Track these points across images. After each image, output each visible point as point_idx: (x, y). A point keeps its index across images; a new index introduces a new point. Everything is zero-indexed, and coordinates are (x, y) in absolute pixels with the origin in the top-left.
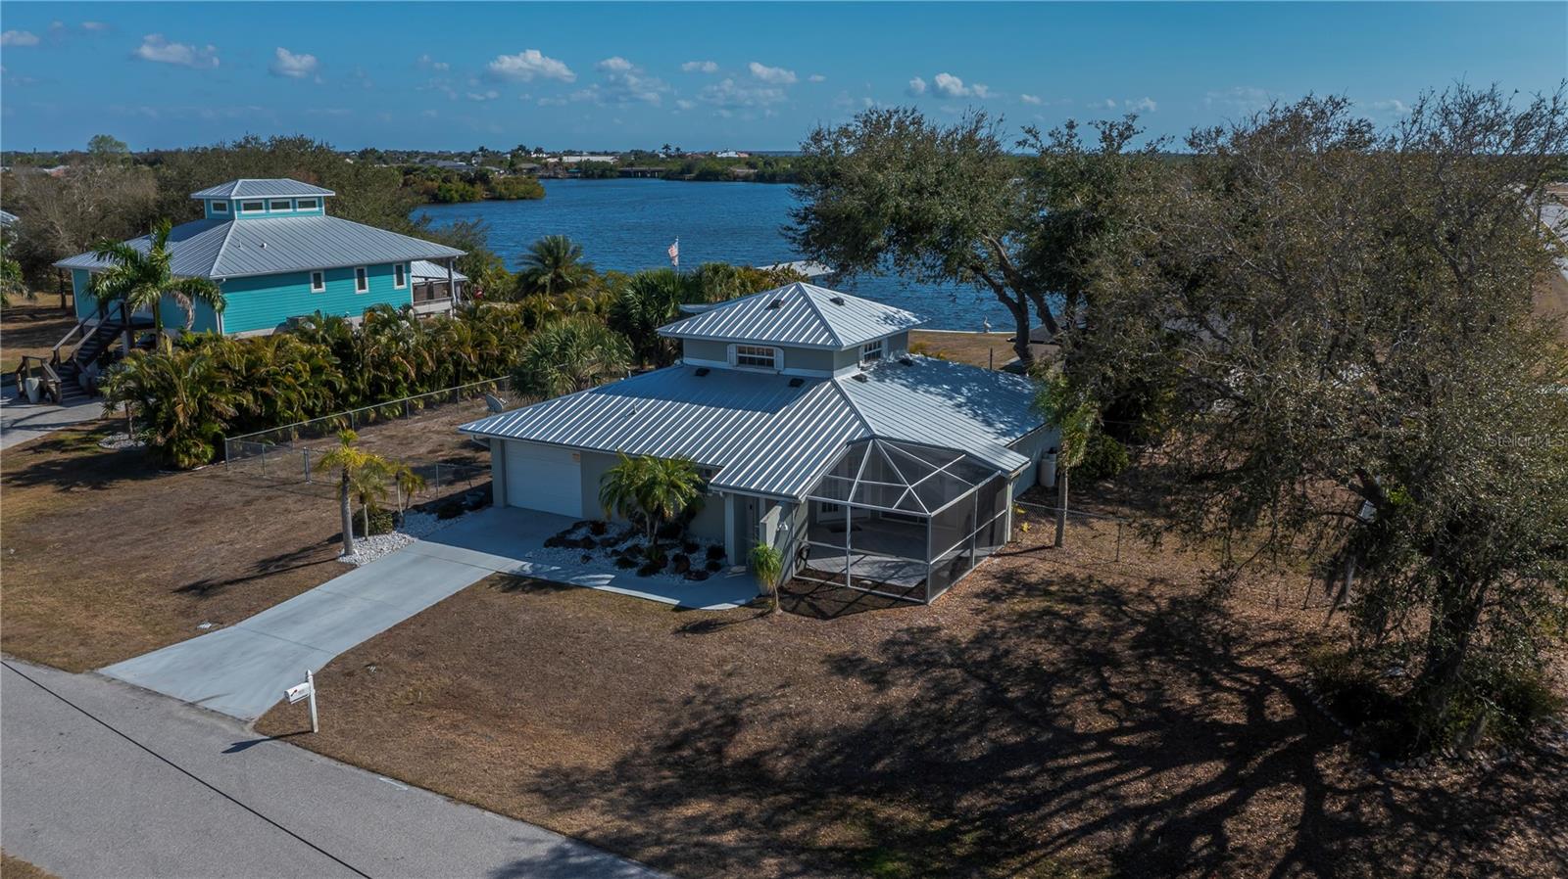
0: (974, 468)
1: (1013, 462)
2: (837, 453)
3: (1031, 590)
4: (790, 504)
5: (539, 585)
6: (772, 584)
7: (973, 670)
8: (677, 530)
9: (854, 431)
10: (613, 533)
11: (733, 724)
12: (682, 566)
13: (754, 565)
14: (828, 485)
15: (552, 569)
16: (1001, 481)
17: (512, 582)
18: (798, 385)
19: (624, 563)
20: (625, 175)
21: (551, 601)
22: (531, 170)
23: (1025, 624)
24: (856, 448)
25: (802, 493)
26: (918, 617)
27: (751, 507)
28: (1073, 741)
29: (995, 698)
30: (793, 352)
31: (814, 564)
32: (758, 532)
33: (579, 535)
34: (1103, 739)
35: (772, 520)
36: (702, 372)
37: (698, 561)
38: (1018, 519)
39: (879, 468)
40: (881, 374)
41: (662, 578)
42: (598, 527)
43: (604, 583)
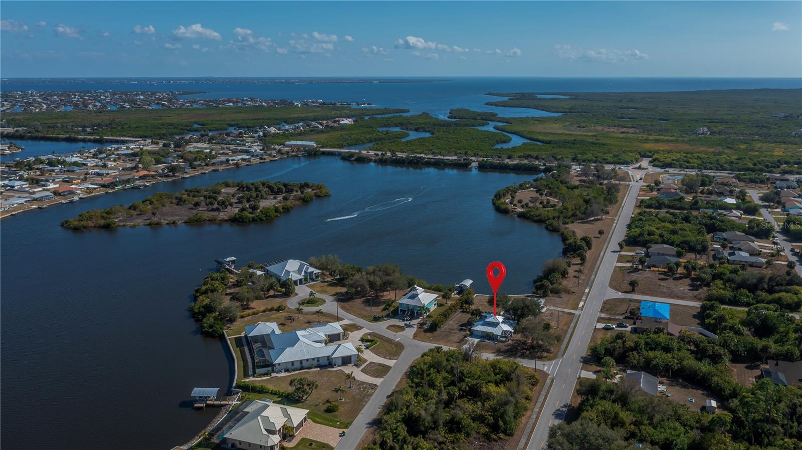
0: (510, 332)
2: (501, 331)
3: (515, 340)
4: (499, 335)
6: (500, 341)
7: (512, 346)
8: (491, 337)
9: (502, 329)
10: (486, 338)
11: (500, 350)
12: (493, 340)
14: (501, 334)
15: (483, 341)
16: (512, 332)
17: (481, 341)
18: (497, 325)
19: (489, 340)
21: (485, 342)
23: (515, 343)
26: (509, 343)
27: (496, 335)
28: (518, 349)
29: (514, 347)
30: (496, 323)
31: (502, 340)
32: (497, 337)
33: (484, 338)
34: (520, 349)
36: (489, 324)
38: (514, 335)
39: (504, 332)
40: (503, 324)
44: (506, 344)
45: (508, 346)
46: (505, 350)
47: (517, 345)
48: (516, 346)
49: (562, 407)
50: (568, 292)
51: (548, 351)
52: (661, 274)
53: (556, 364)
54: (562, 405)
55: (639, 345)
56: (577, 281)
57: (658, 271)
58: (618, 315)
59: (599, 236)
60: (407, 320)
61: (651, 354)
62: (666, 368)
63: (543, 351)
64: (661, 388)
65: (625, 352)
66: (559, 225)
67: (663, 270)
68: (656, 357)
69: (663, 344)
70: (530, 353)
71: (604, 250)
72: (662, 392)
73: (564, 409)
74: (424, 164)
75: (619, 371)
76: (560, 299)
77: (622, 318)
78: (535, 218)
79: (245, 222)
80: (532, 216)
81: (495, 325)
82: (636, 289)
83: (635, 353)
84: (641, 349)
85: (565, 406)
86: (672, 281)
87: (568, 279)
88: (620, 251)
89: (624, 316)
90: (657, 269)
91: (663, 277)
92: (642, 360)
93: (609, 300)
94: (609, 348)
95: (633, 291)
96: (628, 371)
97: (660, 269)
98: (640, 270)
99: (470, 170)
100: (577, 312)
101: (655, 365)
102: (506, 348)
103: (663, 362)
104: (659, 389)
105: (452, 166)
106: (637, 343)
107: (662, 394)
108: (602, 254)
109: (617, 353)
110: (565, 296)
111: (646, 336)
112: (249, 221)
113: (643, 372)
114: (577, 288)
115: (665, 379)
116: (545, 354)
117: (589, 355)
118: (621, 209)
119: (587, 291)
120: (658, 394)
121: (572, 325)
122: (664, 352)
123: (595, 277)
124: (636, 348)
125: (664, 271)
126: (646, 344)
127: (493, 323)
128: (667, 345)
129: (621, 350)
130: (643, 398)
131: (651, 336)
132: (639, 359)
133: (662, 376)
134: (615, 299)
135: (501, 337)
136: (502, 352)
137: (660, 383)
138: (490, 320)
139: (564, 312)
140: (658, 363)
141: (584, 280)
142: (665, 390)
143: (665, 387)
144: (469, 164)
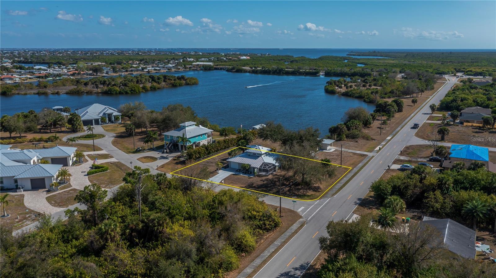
0: (273, 165)
1: (277, 164)
2: (261, 164)
3: (277, 175)
4: (257, 168)
5: (236, 175)
6: (256, 175)
7: (270, 181)
8: (247, 170)
9: (263, 162)
10: (241, 170)
11: (253, 184)
12: (248, 173)
13: (254, 173)
14: (261, 167)
15: (236, 174)
16: (276, 166)
17: (234, 174)
18: (258, 157)
19: (243, 173)
20: (216, 69)
21: (237, 176)
22: (190, 68)
23: (276, 178)
24: (263, 163)
25: (258, 167)
26: (267, 177)
27: (254, 168)
28: (276, 185)
29: (272, 183)
30: (258, 154)
31: (259, 173)
32: (255, 170)
33: (238, 170)
34: (278, 185)
35: (256, 169)
36: (249, 155)
37: (249, 173)
38: (278, 170)
39: (265, 165)
40: (266, 156)
41: (246, 174)
42: (240, 170)
43: (242, 175)
44: (264, 178)
45: (264, 181)
46: (258, 185)
47: (277, 180)
48: (275, 181)
49: (296, 269)
50: (367, 138)
51: (317, 189)
52: (476, 129)
53: (319, 205)
54: (298, 266)
55: (445, 183)
56: (380, 131)
57: (472, 126)
58: (421, 158)
59: (413, 104)
60: (167, 152)
61: (464, 194)
62: (489, 215)
63: (310, 188)
64: (481, 247)
65: (423, 192)
66: (376, 98)
67: (478, 125)
68: (472, 199)
69: (483, 182)
70: (289, 191)
71: (415, 113)
72: (482, 254)
73: (298, 273)
74: (284, 73)
75: (411, 218)
76: (356, 143)
77: (426, 161)
78: (356, 95)
79: (113, 94)
80: (354, 94)
81: (256, 156)
82: (446, 137)
83: (438, 193)
84: (448, 189)
85: (302, 267)
86: (488, 134)
87: (370, 129)
88: (431, 114)
89: (428, 159)
90: (470, 124)
91: (477, 130)
92: (449, 204)
93: (412, 146)
94: (399, 186)
95: (442, 139)
96: (425, 218)
97: (474, 124)
98: (452, 125)
99: (319, 76)
100: (370, 154)
101: (471, 211)
102: (262, 183)
103: (484, 206)
104: (477, 249)
105: (305, 74)
106: (443, 180)
107: (483, 257)
108: (413, 115)
109: (410, 192)
110: (361, 141)
111: (455, 174)
112: (116, 94)
113: (449, 220)
114: (378, 137)
115: (488, 233)
116: (310, 193)
117: (371, 197)
118: (436, 93)
119: (389, 138)
120: (476, 258)
121: (360, 165)
122: (484, 193)
123: (401, 129)
124: (441, 185)
125: (479, 127)
126: (456, 182)
127: (254, 154)
128: (490, 184)
129: (418, 191)
130: (446, 262)
131: (465, 172)
132: (445, 203)
133: (481, 229)
134: (420, 146)
135: (260, 170)
136: (254, 187)
137: (479, 239)
138: (252, 150)
139: (354, 154)
140: (476, 207)
141: (388, 131)
142: (488, 251)
143: (488, 247)
144: (317, 73)
